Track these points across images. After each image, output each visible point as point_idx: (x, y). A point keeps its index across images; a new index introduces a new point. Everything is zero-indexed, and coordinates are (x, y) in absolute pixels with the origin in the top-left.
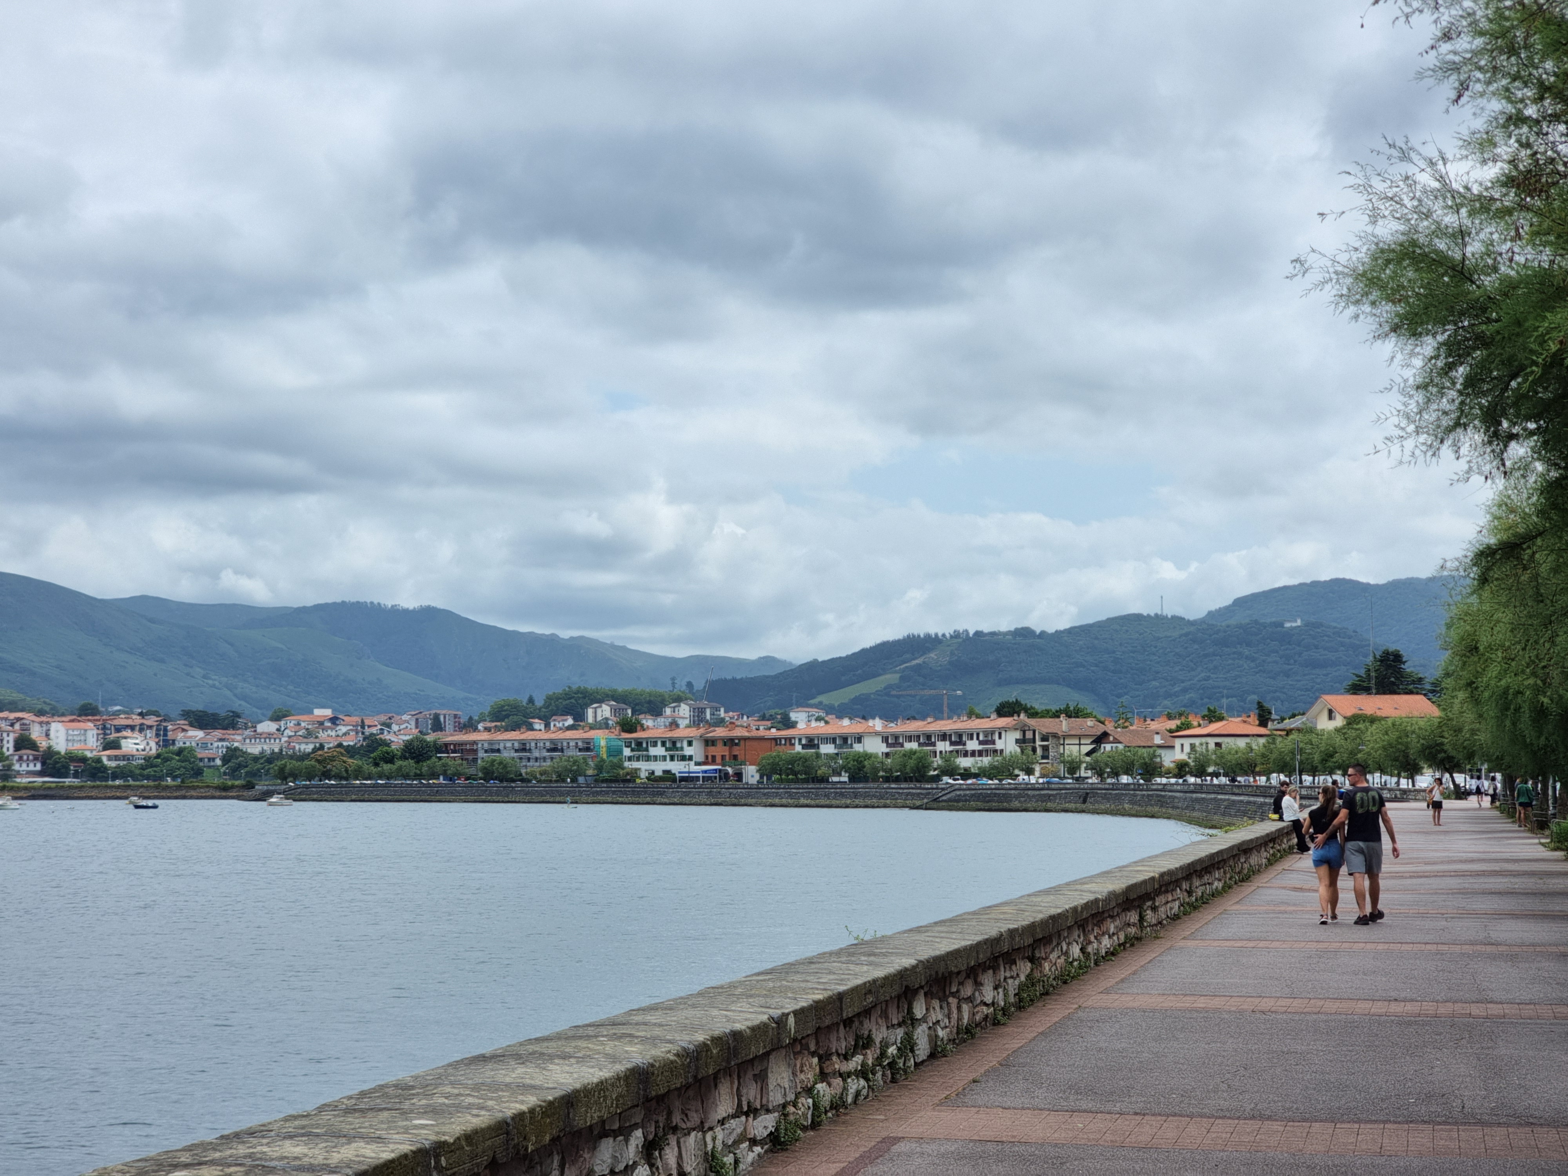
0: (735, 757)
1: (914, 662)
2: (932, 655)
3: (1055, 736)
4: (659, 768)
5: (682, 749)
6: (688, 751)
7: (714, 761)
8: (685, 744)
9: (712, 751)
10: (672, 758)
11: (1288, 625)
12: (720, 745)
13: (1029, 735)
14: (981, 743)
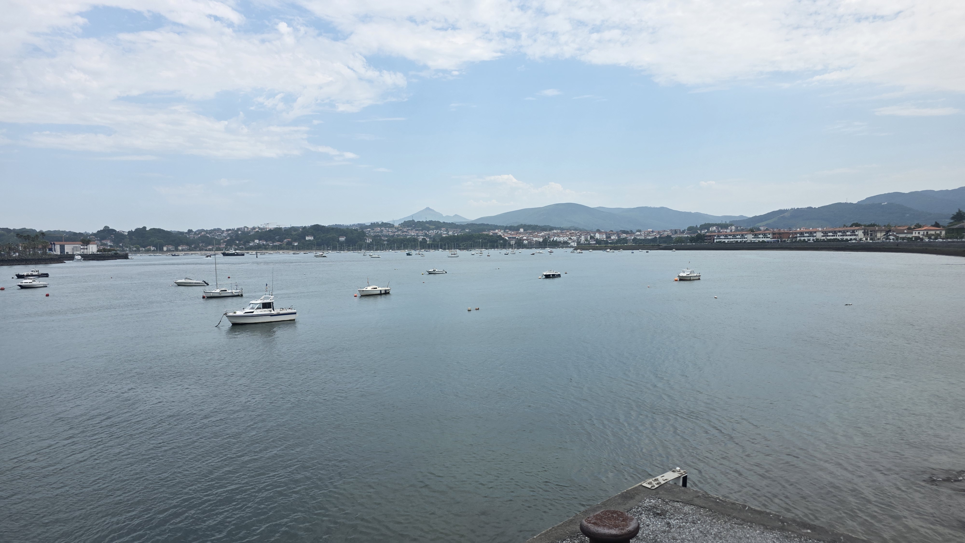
0: (781, 237)
1: (781, 216)
2: (786, 214)
3: (874, 231)
4: (761, 240)
5: (767, 235)
6: (769, 236)
7: (775, 238)
8: (768, 234)
9: (775, 236)
10: (764, 238)
11: (883, 204)
12: (777, 234)
13: (866, 231)
14: (851, 233)
